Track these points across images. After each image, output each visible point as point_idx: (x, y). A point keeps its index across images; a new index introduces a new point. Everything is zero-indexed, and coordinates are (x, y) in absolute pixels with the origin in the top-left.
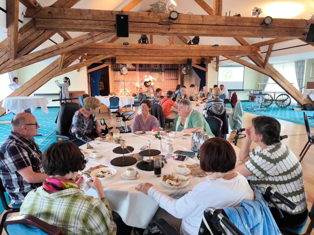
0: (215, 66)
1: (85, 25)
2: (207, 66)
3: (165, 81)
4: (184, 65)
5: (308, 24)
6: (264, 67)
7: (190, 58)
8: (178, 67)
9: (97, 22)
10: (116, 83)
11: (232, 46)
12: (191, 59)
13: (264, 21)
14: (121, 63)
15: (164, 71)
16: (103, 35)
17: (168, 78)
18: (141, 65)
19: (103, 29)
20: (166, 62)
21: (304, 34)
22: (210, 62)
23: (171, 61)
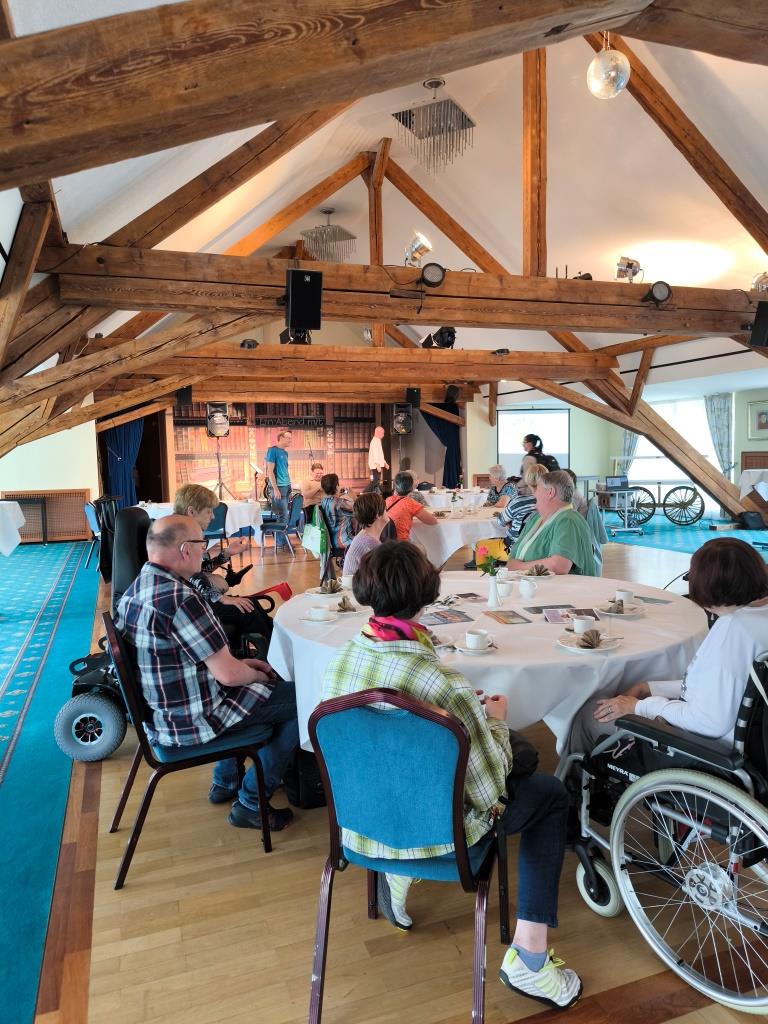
0: (486, 409)
1: (197, 294)
2: (463, 408)
3: (337, 455)
4: (398, 406)
5: (751, 303)
6: (631, 414)
7: (413, 385)
8: (374, 412)
9: (229, 287)
10: (183, 462)
11: (544, 353)
12: (419, 390)
13: (651, 292)
14: (211, 400)
15: (333, 426)
16: (244, 321)
17: (344, 446)
18: (261, 408)
19: (245, 306)
20: (344, 398)
21: (744, 327)
22: (471, 399)
23: (358, 393)
